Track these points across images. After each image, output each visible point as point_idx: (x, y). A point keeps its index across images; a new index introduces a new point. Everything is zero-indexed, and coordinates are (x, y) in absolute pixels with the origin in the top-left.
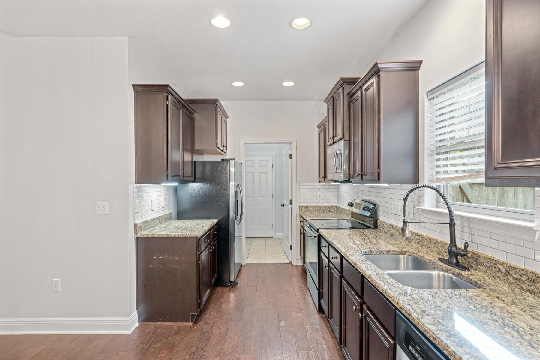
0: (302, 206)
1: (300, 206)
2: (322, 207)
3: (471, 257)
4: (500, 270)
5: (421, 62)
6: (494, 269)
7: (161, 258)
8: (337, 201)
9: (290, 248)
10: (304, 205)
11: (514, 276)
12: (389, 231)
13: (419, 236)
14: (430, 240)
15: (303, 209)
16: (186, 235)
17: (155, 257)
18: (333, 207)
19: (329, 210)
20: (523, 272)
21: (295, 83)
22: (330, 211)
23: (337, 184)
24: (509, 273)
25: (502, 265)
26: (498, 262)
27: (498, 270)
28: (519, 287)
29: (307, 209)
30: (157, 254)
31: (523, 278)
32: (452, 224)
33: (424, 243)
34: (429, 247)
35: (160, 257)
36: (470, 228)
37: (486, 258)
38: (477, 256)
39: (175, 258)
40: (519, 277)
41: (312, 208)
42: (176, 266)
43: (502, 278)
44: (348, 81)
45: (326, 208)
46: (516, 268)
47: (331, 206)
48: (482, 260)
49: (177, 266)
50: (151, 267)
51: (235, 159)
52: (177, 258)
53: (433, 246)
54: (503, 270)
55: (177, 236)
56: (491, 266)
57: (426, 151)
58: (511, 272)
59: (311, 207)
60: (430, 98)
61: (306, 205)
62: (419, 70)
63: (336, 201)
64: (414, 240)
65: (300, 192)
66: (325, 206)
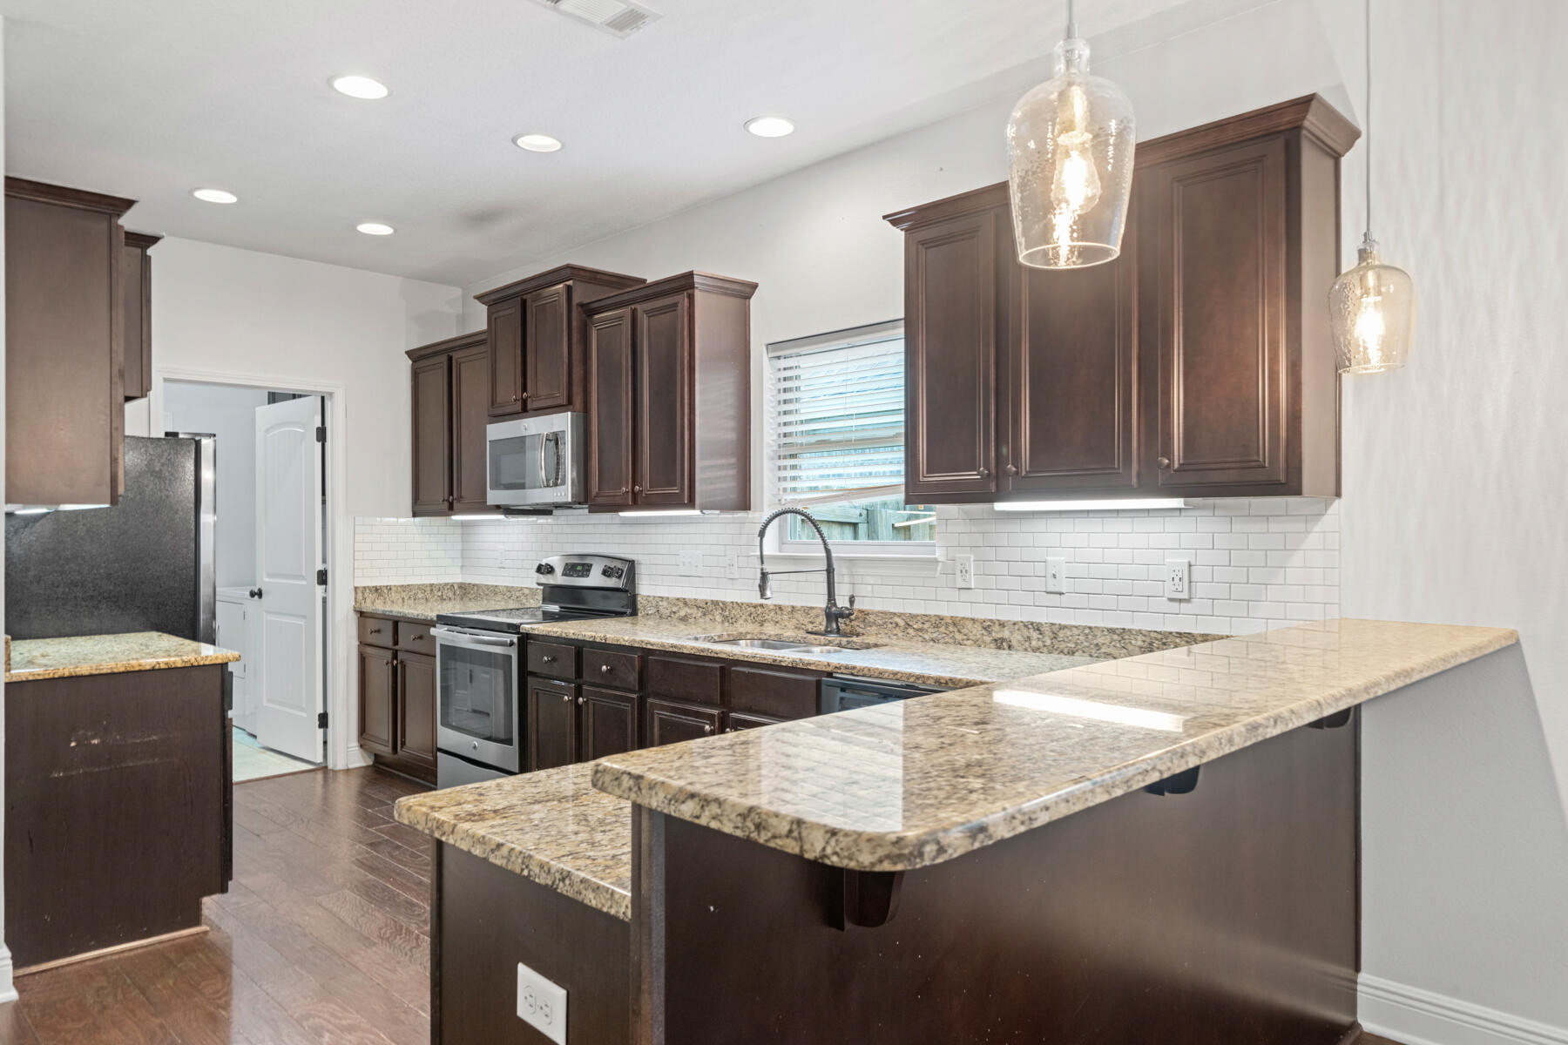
0: (365, 588)
1: (356, 588)
2: (421, 587)
3: (857, 618)
4: (897, 625)
5: (754, 286)
6: (890, 626)
7: (95, 741)
8: (462, 570)
9: (318, 723)
10: (370, 585)
11: (915, 626)
12: (674, 613)
13: (755, 607)
14: (780, 608)
15: (366, 595)
16: (193, 661)
17: (73, 744)
18: (452, 585)
19: (442, 595)
20: (926, 618)
21: (395, 230)
22: (444, 597)
23: (462, 522)
24: (909, 625)
25: (899, 616)
26: (895, 614)
27: (894, 625)
28: (920, 639)
29: (380, 595)
30: (81, 732)
31: (926, 626)
32: (830, 571)
33: (767, 617)
34: (777, 622)
35: (93, 742)
36: (851, 575)
37: (877, 614)
38: (865, 613)
39: (149, 736)
40: (921, 626)
41: (393, 591)
42: (151, 762)
43: (900, 635)
44: (582, 273)
45: (432, 590)
46: (918, 616)
47: (446, 584)
48: (871, 618)
49: (156, 760)
50: (59, 778)
51: (214, 435)
52: (155, 737)
53: (785, 617)
54: (901, 623)
55: (163, 666)
56: (886, 622)
57: (765, 451)
58: (911, 623)
59: (389, 588)
60: (771, 355)
61: (374, 585)
62: (750, 298)
63: (458, 570)
64: (744, 617)
65: (356, 544)
66: (431, 585)
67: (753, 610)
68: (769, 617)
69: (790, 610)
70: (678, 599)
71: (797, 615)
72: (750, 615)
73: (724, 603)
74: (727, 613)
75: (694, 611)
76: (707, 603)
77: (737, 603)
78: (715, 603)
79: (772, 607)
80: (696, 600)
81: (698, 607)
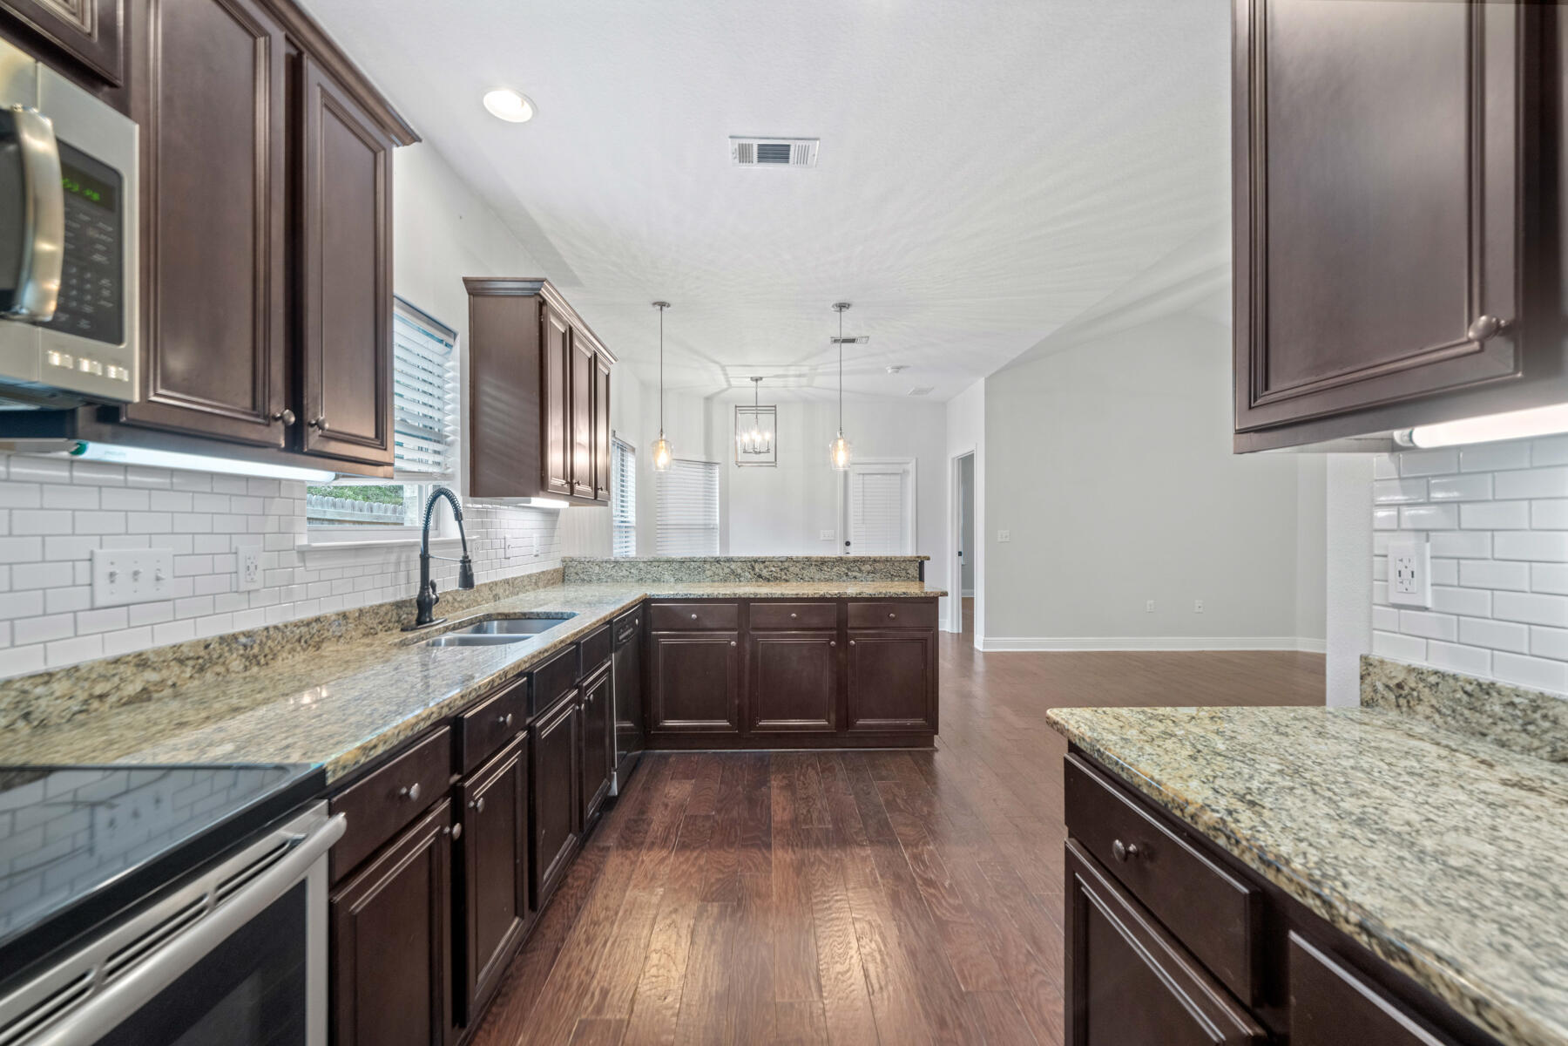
13: (308, 624)
33: (326, 634)
67: (304, 629)
68: (330, 633)
69: (357, 614)
70: (117, 661)
71: (366, 619)
72: (299, 641)
73: (248, 634)
74: (256, 650)
75: (173, 673)
76: (207, 647)
77: (276, 628)
78: (228, 641)
79: (333, 618)
80: (178, 647)
81: (181, 662)
